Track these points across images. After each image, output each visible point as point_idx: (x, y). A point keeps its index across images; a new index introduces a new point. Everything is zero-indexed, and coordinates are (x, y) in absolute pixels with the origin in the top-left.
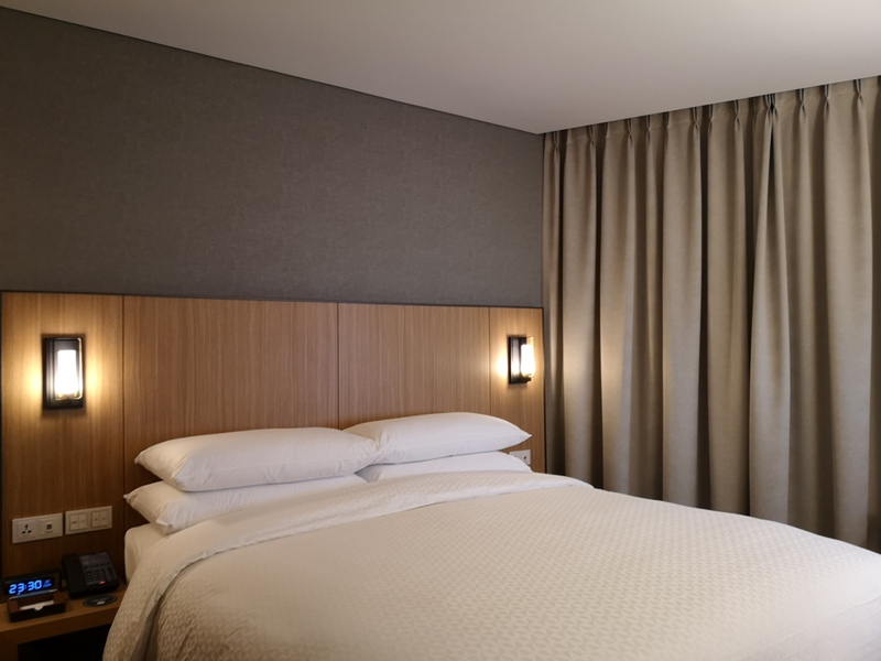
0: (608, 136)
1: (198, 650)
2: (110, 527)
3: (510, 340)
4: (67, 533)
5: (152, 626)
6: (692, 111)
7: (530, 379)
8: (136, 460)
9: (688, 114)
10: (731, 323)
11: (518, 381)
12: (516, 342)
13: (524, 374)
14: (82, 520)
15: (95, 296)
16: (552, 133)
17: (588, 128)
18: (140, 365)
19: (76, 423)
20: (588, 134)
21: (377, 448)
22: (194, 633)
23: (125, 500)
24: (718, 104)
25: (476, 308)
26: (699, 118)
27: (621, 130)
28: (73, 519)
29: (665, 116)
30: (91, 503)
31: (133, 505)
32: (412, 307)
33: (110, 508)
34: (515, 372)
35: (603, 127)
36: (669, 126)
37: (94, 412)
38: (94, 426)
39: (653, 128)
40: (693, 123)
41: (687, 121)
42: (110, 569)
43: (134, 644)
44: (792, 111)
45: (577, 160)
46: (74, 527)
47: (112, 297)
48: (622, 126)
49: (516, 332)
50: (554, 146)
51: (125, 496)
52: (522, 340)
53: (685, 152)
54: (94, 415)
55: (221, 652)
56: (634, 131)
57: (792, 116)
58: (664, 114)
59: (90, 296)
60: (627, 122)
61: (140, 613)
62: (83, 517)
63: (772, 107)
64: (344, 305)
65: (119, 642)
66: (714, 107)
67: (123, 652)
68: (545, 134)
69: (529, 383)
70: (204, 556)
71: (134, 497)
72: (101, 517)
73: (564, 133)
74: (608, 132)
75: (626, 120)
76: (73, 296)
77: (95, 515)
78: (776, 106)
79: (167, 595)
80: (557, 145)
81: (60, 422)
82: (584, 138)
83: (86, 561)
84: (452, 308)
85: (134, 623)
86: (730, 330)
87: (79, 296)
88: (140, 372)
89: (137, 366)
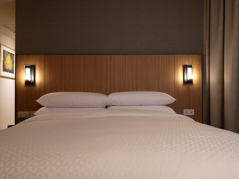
3: (184, 67)
28: (32, 113)
47: (42, 55)
54: (37, 87)
59: (36, 55)
76: (32, 55)
81: (29, 88)
87: (34, 55)
88: (49, 75)
89: (49, 74)
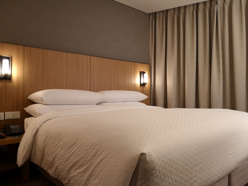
0: (169, 14)
1: (51, 138)
2: (20, 118)
3: (141, 73)
4: (6, 119)
5: (35, 138)
6: (193, 5)
7: (146, 84)
8: (28, 98)
9: (192, 6)
10: (205, 66)
11: (143, 85)
12: (142, 73)
13: (145, 82)
14: (10, 115)
15: (15, 45)
16: (152, 13)
17: (163, 11)
18: (29, 68)
19: (9, 84)
20: (163, 13)
21: (104, 96)
22: (49, 134)
23: (24, 110)
24: (201, 2)
25: (131, 62)
26: (195, 7)
27: (172, 12)
28: (8, 114)
29: (185, 7)
30: (13, 110)
31: (27, 111)
32: (112, 60)
33: (19, 112)
34: (142, 82)
35: (167, 11)
36: (187, 10)
37: (14, 81)
38: (14, 86)
39: (182, 11)
40: (194, 8)
41: (192, 8)
42: (20, 129)
43: (29, 143)
44: (223, 4)
45: (159, 21)
46: (8, 117)
47: (21, 46)
48: (173, 10)
49: (142, 70)
50: (153, 17)
51: (24, 109)
52: (144, 73)
53: (191, 17)
54: (14, 83)
55: (60, 136)
56: (176, 12)
57: (222, 5)
58: (185, 6)
59: (13, 45)
60: (174, 9)
61: (30, 134)
62: (11, 114)
63: (217, 2)
64: (92, 57)
65: (23, 144)
66: (200, 3)
67: (25, 146)
68: (150, 14)
69: (146, 85)
70: (51, 118)
71: (27, 109)
72: (16, 115)
73: (156, 13)
74: (169, 12)
75: (174, 8)
76: (8, 44)
77: (15, 114)
78: (218, 2)
79: (40, 129)
80: (154, 17)
81: (3, 83)
82: (162, 15)
83: (12, 127)
84: (124, 61)
85: (29, 137)
86: (205, 68)
87: (10, 44)
88: (29, 70)
89: (28, 68)
